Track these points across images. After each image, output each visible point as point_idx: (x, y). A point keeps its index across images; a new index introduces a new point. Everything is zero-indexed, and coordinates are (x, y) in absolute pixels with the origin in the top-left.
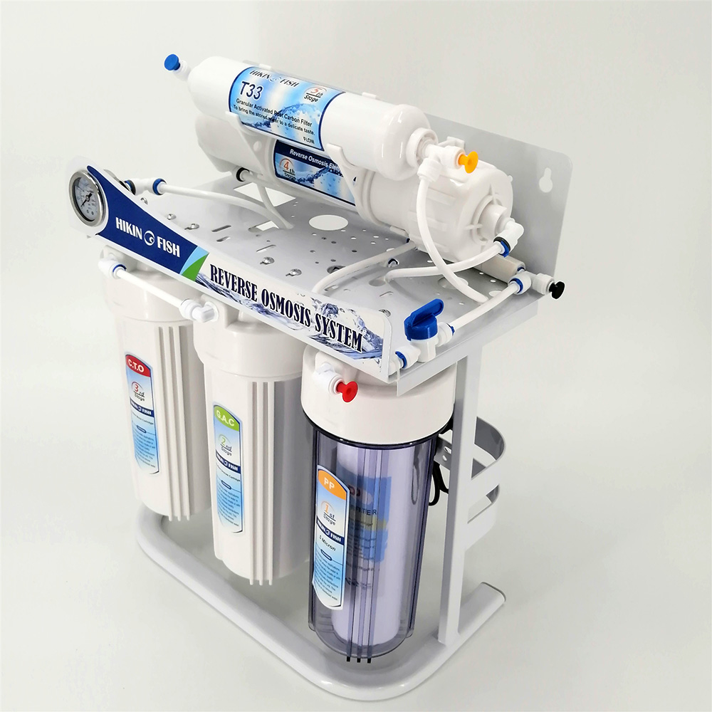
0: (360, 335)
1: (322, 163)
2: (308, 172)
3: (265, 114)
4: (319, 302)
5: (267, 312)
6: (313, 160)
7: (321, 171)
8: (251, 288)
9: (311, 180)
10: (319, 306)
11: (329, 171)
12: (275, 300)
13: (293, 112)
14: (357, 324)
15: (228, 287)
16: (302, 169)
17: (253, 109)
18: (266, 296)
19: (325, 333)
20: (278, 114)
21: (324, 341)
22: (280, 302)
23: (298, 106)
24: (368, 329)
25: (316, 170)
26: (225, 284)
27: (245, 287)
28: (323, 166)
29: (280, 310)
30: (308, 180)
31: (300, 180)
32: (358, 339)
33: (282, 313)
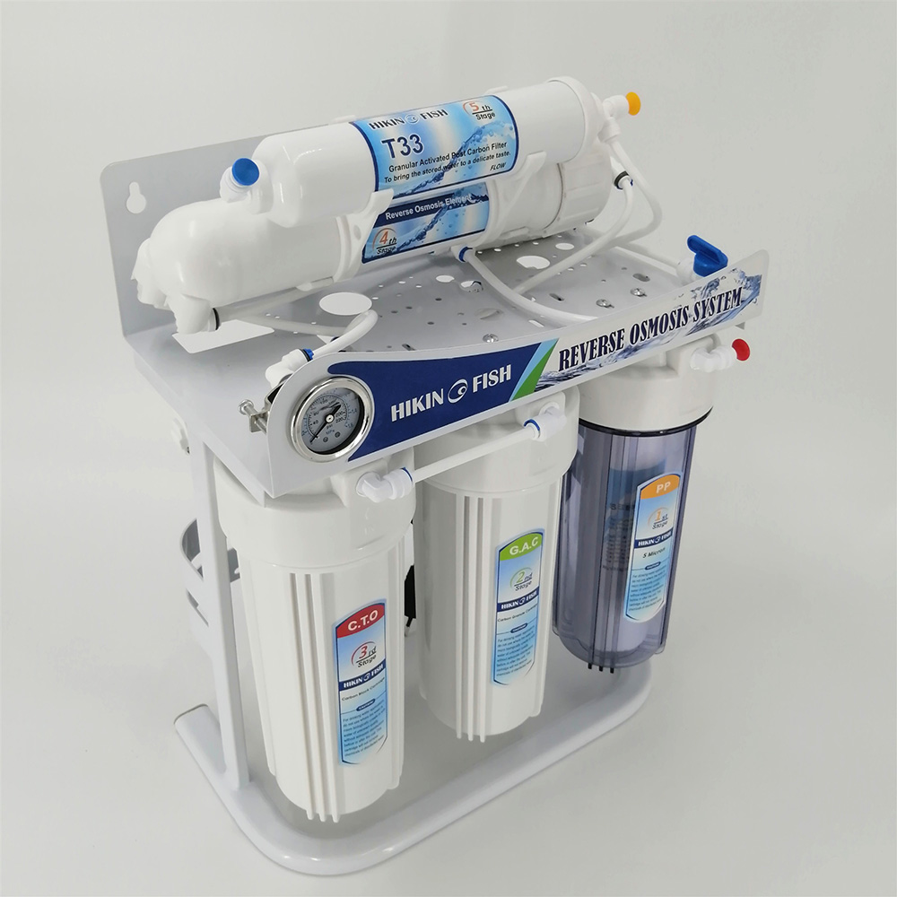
0: (740, 289)
1: (436, 205)
2: (419, 228)
3: (437, 165)
4: (698, 289)
5: (636, 349)
6: (422, 209)
7: (437, 215)
8: (616, 338)
9: (421, 236)
10: (698, 292)
11: (449, 209)
12: (647, 327)
13: (478, 141)
14: (738, 279)
15: (583, 361)
16: (408, 229)
17: (419, 168)
18: (637, 331)
19: (704, 317)
20: (456, 155)
21: (703, 326)
22: (653, 325)
23: (479, 132)
24: (748, 275)
25: (429, 218)
27: (609, 342)
28: (439, 208)
29: (652, 335)
30: (417, 238)
31: (405, 244)
32: (737, 295)
33: (656, 334)
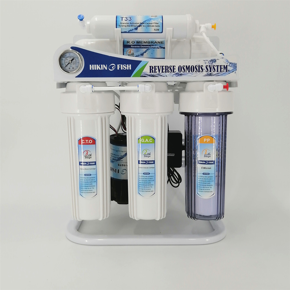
4: (207, 61)
6: (143, 47)
7: (147, 49)
8: (172, 68)
11: (151, 48)
12: (185, 68)
14: (225, 62)
16: (137, 51)
17: (129, 25)
18: (180, 68)
19: (210, 71)
20: (142, 23)
21: (210, 75)
22: (188, 68)
23: (150, 19)
24: (230, 62)
26: (158, 72)
27: (169, 69)
31: (137, 56)
32: (226, 68)
33: (189, 72)
